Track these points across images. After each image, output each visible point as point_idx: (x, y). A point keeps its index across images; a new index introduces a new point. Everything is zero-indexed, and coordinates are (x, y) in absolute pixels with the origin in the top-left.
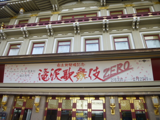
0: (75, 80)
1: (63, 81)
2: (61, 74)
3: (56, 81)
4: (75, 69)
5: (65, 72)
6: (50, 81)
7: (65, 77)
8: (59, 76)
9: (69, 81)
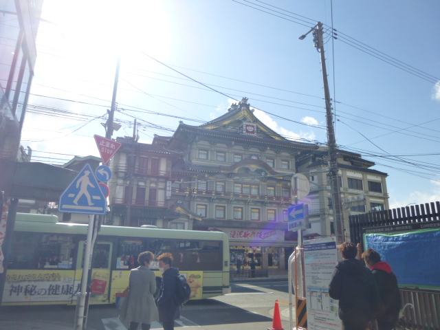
0: (249, 238)
1: (244, 238)
2: (243, 234)
3: (240, 238)
4: (250, 232)
5: (245, 233)
6: (236, 238)
7: (245, 236)
8: (242, 236)
9: (246, 238)
